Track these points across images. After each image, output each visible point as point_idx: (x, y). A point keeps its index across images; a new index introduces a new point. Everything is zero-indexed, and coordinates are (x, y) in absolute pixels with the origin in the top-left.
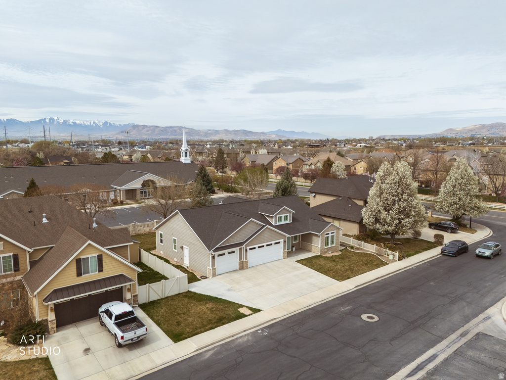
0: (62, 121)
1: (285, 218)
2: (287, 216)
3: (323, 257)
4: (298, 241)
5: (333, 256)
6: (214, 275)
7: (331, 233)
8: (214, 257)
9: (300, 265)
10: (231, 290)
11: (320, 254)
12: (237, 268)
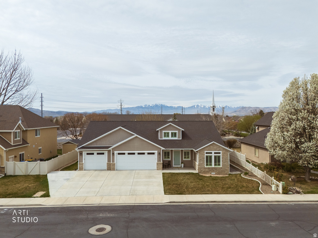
0: (203, 107)
1: (174, 135)
2: (175, 133)
3: (197, 175)
4: (190, 159)
5: (211, 176)
6: (81, 169)
7: (215, 153)
8: (81, 154)
9: (161, 176)
10: (68, 179)
11: (197, 172)
12: (106, 168)
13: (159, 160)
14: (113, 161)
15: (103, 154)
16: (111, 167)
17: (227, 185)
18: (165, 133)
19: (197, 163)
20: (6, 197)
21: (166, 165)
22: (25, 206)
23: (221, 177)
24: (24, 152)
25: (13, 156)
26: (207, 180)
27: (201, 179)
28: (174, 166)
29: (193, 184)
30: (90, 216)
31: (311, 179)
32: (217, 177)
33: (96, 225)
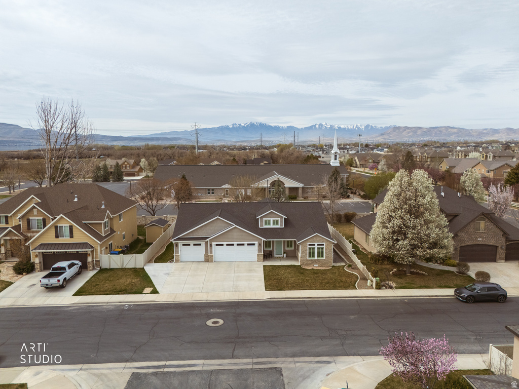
0: (329, 126)
1: (276, 222)
2: (277, 221)
3: (299, 267)
4: (293, 248)
5: (313, 269)
6: (177, 261)
7: (318, 245)
8: (177, 245)
9: (262, 269)
10: (168, 274)
11: (300, 264)
12: (203, 259)
13: (259, 251)
14: (211, 253)
15: (200, 245)
16: (208, 259)
17: (326, 280)
18: (266, 221)
19: (300, 255)
20: (118, 294)
21: (268, 256)
22: (141, 302)
23: (323, 270)
24: (112, 242)
25: (105, 248)
26: (307, 274)
27: (302, 273)
28: (275, 256)
29: (293, 279)
30: (203, 312)
31: (412, 273)
32: (319, 270)
33: (211, 319)
